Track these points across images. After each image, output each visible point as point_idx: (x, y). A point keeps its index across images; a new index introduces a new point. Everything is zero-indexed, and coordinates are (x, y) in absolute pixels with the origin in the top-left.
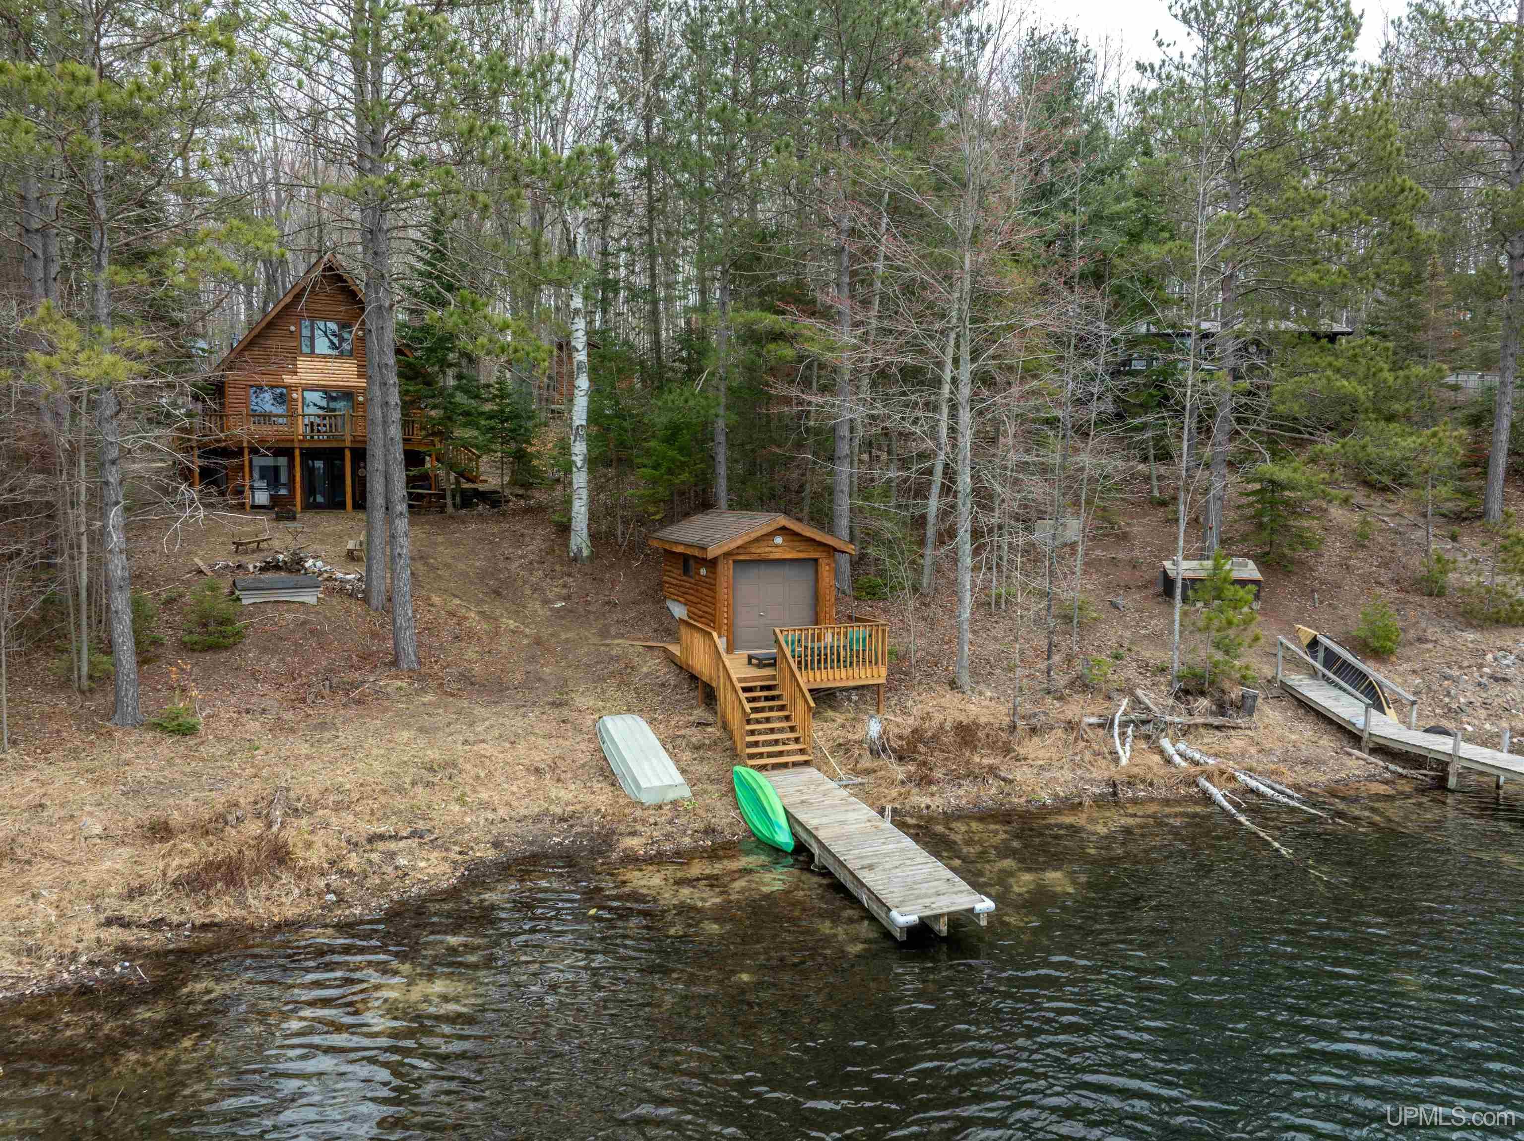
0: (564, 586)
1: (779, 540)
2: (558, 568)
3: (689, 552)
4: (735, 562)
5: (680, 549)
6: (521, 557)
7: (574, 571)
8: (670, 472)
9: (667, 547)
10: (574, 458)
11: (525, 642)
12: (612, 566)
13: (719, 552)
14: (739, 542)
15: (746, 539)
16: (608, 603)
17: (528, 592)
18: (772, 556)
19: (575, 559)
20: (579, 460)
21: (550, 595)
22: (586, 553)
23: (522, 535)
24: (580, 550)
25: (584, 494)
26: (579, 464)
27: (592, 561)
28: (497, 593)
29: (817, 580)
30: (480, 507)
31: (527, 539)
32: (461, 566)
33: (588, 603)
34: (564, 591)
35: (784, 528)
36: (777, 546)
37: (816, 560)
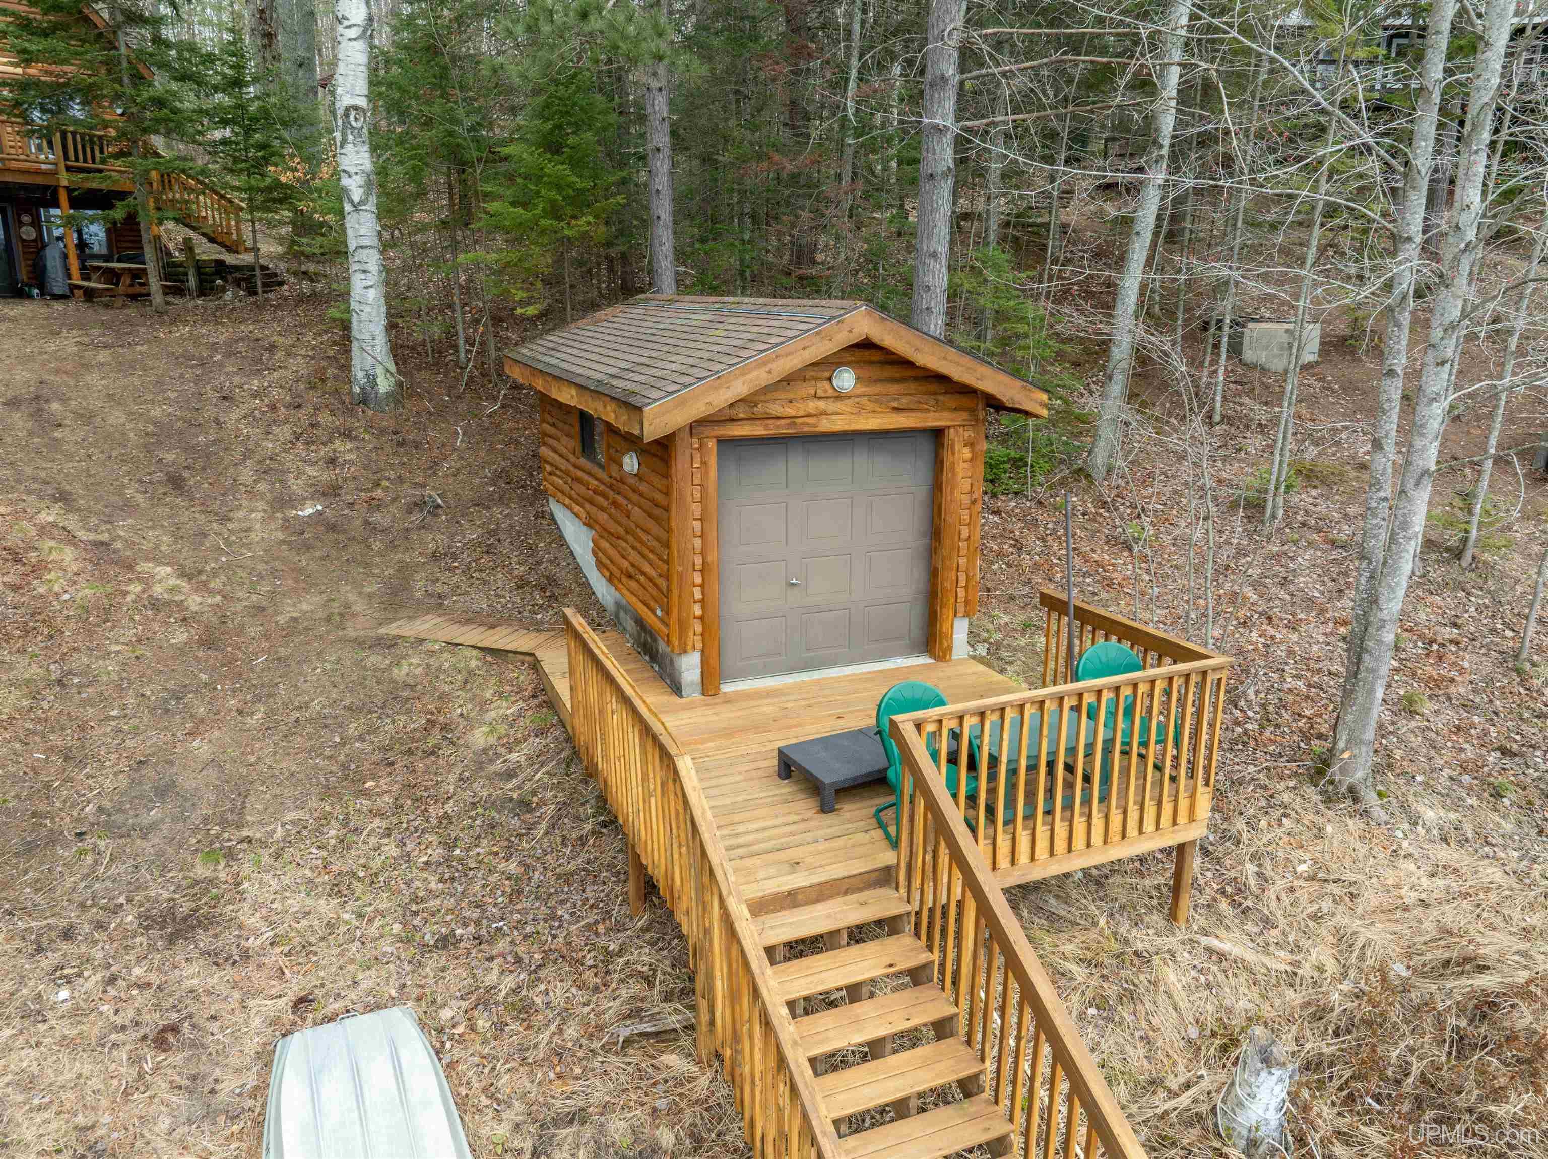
0: (332, 461)
1: (846, 379)
2: (325, 418)
3: (592, 407)
4: (722, 442)
5: (567, 396)
6: (255, 395)
7: (357, 425)
8: (554, 212)
9: (540, 384)
10: (345, 182)
11: (180, 637)
12: (441, 412)
13: (677, 419)
14: (739, 388)
15: (761, 377)
16: (418, 505)
17: (247, 475)
18: (825, 425)
19: (364, 400)
20: (354, 186)
21: (296, 486)
22: (384, 385)
23: (272, 348)
24: (372, 380)
25: (372, 261)
26: (357, 195)
27: (397, 402)
28: (176, 482)
29: (937, 486)
30: (229, 295)
31: (279, 355)
32: (116, 417)
33: (374, 505)
34: (327, 477)
35: (866, 345)
36: (839, 397)
37: (937, 434)
